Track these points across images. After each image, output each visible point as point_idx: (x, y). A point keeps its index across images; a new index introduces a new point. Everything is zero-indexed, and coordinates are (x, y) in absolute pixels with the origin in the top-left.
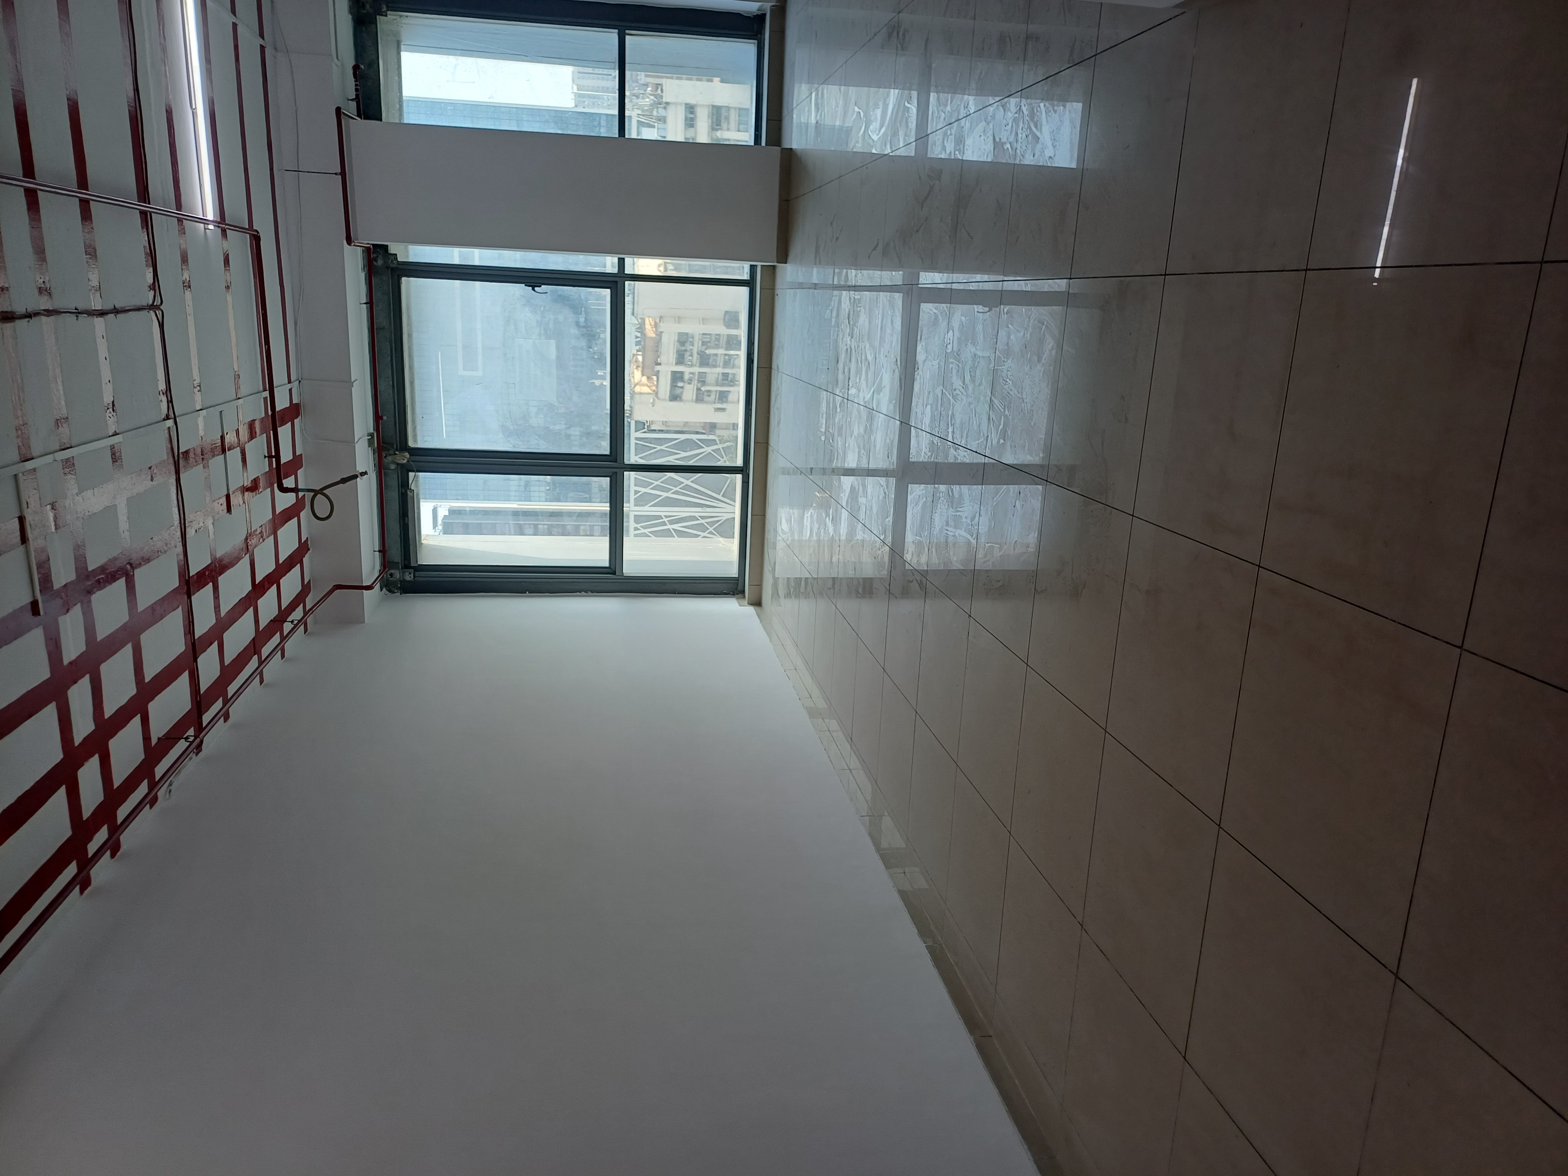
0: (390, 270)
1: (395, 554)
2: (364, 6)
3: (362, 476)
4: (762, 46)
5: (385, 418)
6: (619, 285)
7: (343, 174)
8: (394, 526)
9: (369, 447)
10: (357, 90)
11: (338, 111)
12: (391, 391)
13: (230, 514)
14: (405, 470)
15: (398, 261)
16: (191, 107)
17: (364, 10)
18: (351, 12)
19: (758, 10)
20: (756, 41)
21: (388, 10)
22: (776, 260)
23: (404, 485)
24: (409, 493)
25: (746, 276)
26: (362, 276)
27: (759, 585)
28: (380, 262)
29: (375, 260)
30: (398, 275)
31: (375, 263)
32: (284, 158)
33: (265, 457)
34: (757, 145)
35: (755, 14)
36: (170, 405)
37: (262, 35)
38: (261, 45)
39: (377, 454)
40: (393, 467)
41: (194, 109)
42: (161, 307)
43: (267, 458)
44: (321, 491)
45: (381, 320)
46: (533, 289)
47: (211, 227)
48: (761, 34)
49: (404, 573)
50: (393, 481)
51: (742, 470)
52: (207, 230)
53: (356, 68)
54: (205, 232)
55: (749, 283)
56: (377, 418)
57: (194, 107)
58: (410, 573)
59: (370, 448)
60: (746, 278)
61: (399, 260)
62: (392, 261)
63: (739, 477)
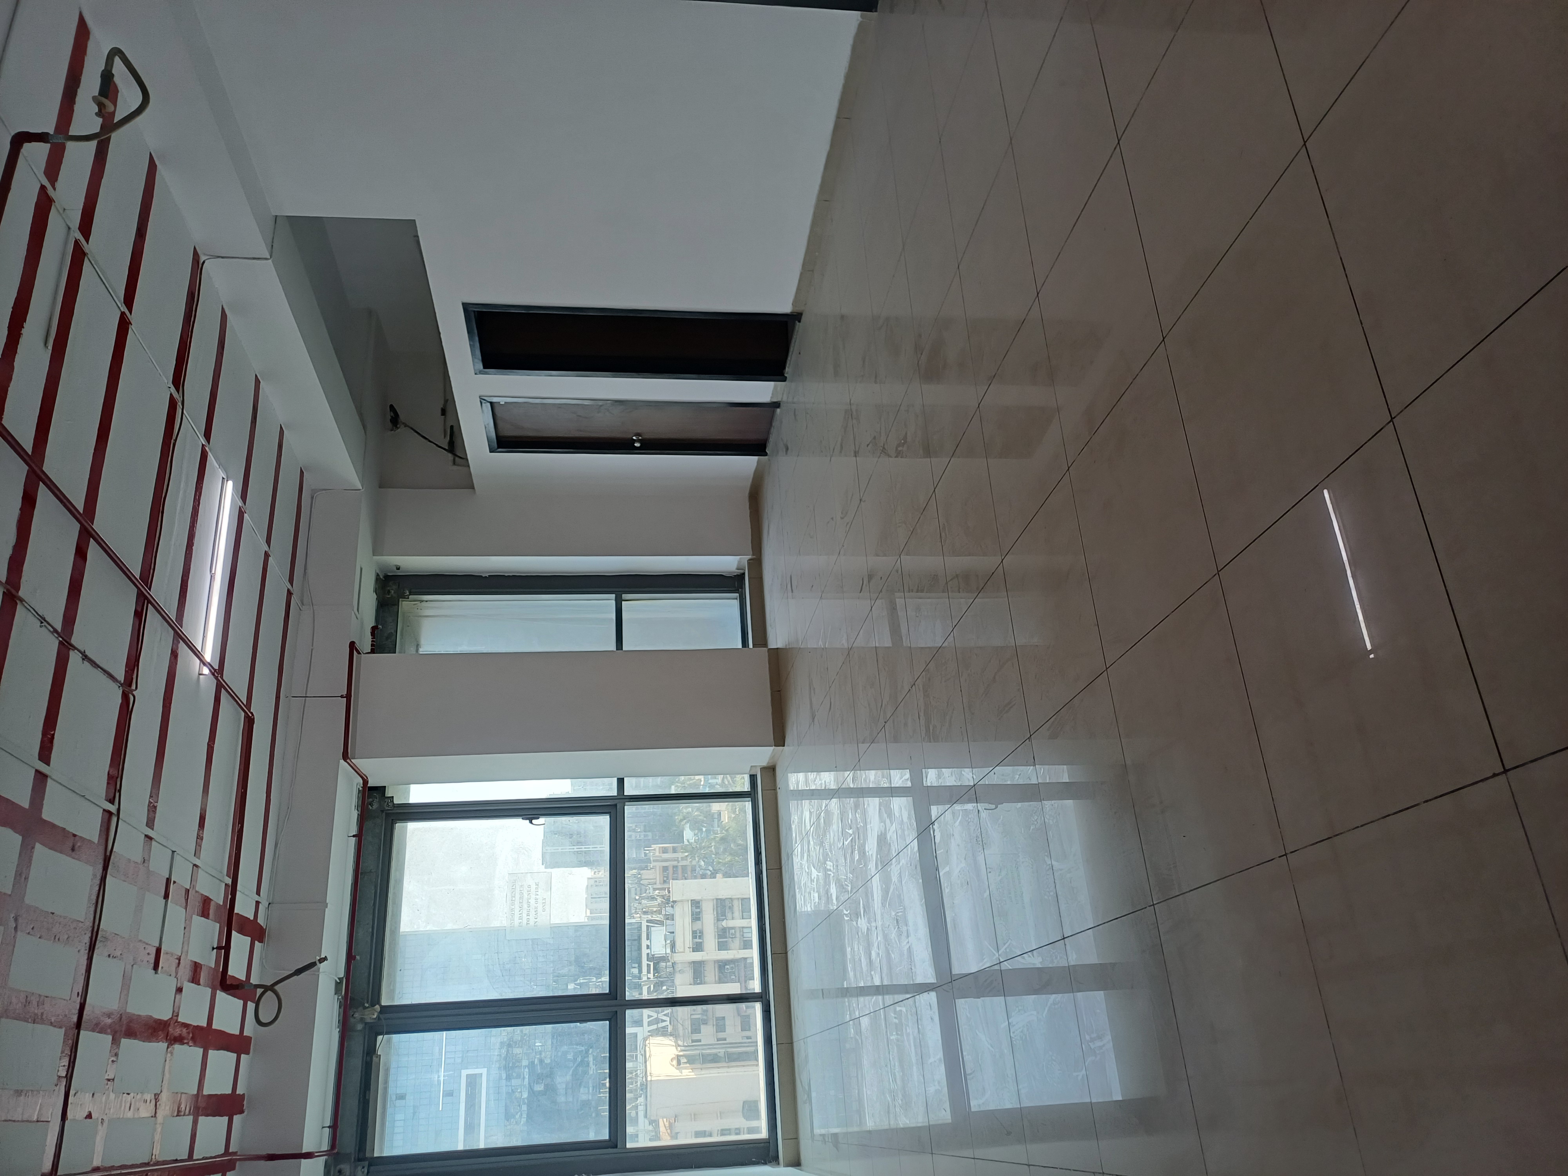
0: (384, 814)
1: (348, 1143)
2: (389, 592)
3: (320, 963)
4: (744, 597)
5: (358, 957)
6: (618, 807)
7: (348, 697)
8: (351, 1104)
9: (335, 994)
10: (372, 645)
11: (352, 645)
12: (369, 939)
13: (156, 973)
14: (374, 1031)
15: (394, 804)
16: (211, 571)
17: (389, 595)
19: (738, 569)
20: (738, 594)
21: (410, 595)
22: (774, 744)
23: (370, 1052)
24: (374, 1058)
25: (747, 788)
26: (355, 814)
27: (794, 1138)
28: (375, 806)
29: (370, 805)
30: (392, 820)
31: (370, 806)
32: (293, 683)
33: (213, 949)
34: (746, 647)
35: (735, 574)
36: (117, 795)
37: (291, 581)
38: (288, 590)
39: (343, 1007)
40: (360, 1027)
41: (213, 574)
42: (134, 692)
43: (215, 950)
44: (271, 988)
45: (369, 863)
46: (531, 822)
47: (206, 671)
48: (742, 588)
49: (356, 1167)
50: (357, 1045)
51: (762, 997)
52: (201, 676)
53: (374, 629)
54: (199, 678)
55: (750, 795)
56: (350, 957)
57: (213, 572)
58: (363, 1167)
59: (336, 997)
60: (746, 790)
61: (395, 802)
62: (388, 804)
63: (758, 1007)
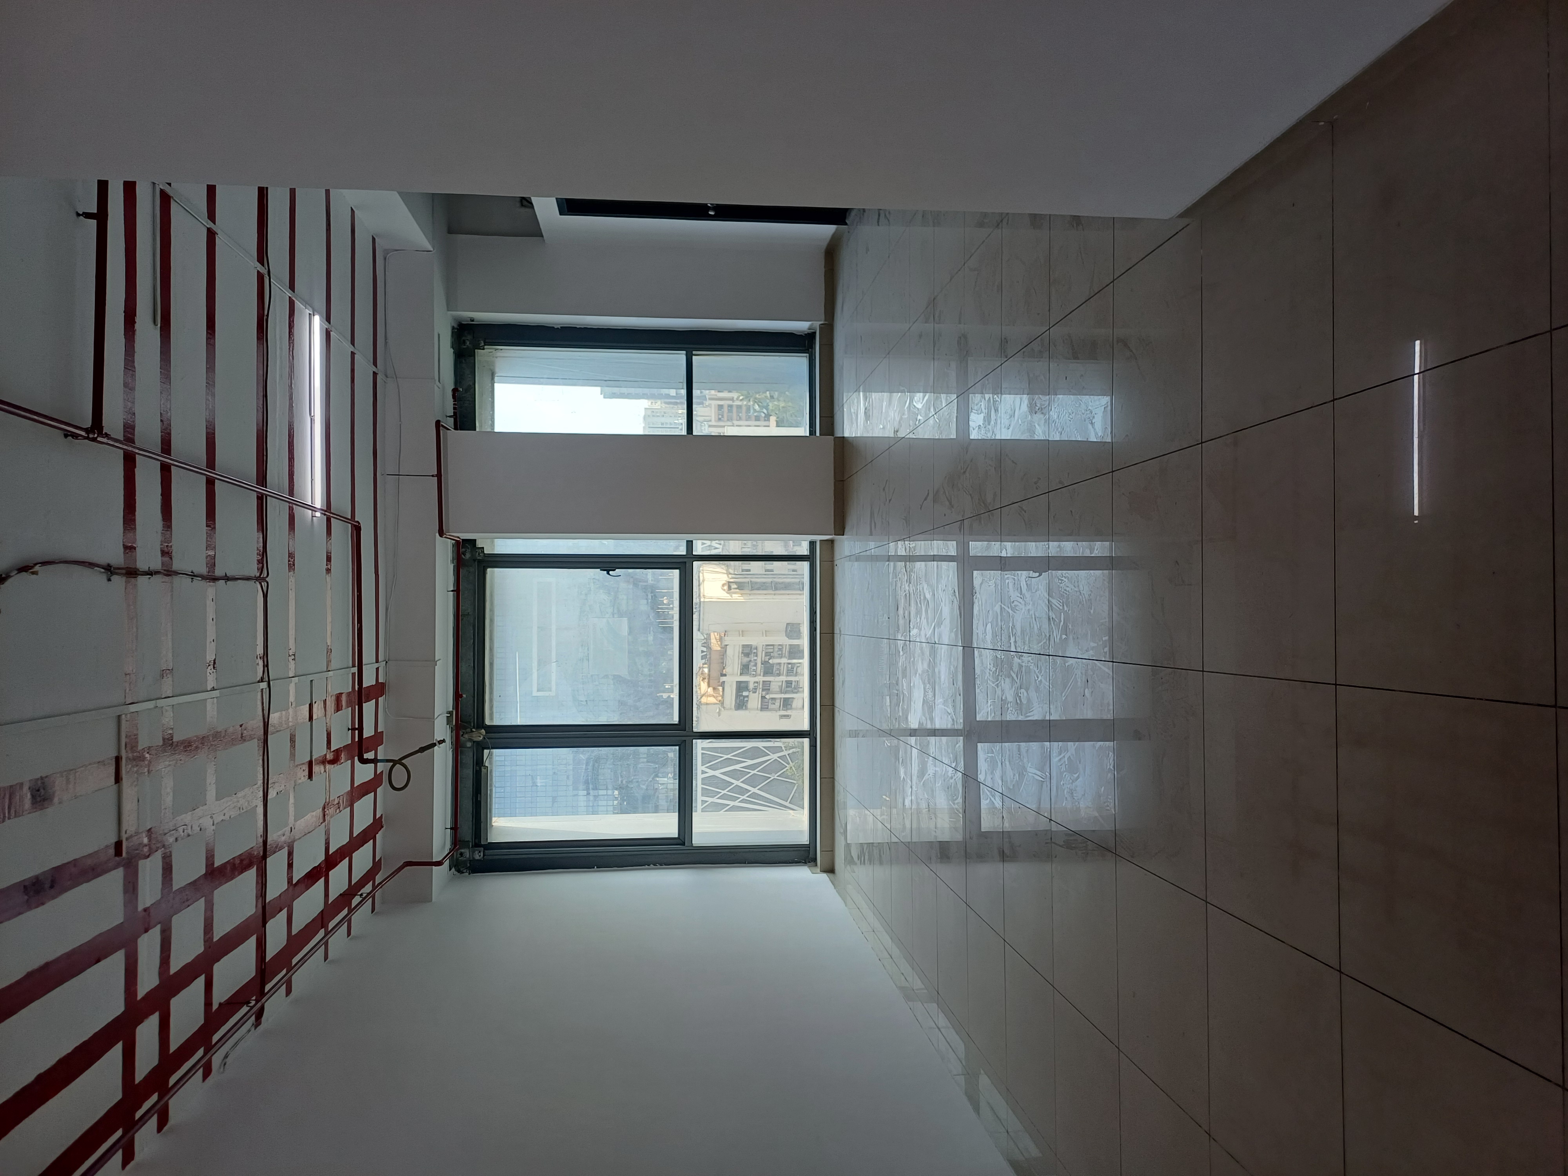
0: (476, 563)
1: (466, 832)
2: (464, 342)
3: (440, 744)
4: (813, 358)
5: (464, 696)
6: (687, 565)
7: (439, 476)
8: (467, 804)
9: (447, 724)
10: (454, 408)
11: (438, 423)
12: (471, 673)
13: (311, 780)
14: (480, 747)
15: (485, 554)
16: (310, 414)
17: (465, 345)
18: (452, 347)
19: (809, 329)
20: (808, 355)
21: (485, 345)
22: (834, 533)
23: (479, 763)
24: (483, 770)
25: (806, 552)
26: (451, 567)
28: (468, 556)
29: (463, 554)
30: (484, 566)
31: (463, 556)
32: (387, 464)
33: (349, 729)
34: (812, 435)
35: (806, 332)
36: (266, 669)
37: (375, 364)
38: (374, 372)
39: (454, 731)
40: (469, 744)
41: (312, 416)
42: (267, 579)
43: (350, 731)
44: (399, 762)
45: (465, 606)
46: (608, 573)
47: (318, 514)
48: (812, 348)
49: (474, 852)
50: (468, 758)
51: (810, 734)
52: (314, 518)
53: (455, 391)
54: (312, 519)
55: (809, 558)
56: (457, 696)
57: (312, 415)
58: (480, 852)
59: (448, 726)
60: (806, 554)
61: (485, 552)
62: (479, 554)
63: (805, 742)
